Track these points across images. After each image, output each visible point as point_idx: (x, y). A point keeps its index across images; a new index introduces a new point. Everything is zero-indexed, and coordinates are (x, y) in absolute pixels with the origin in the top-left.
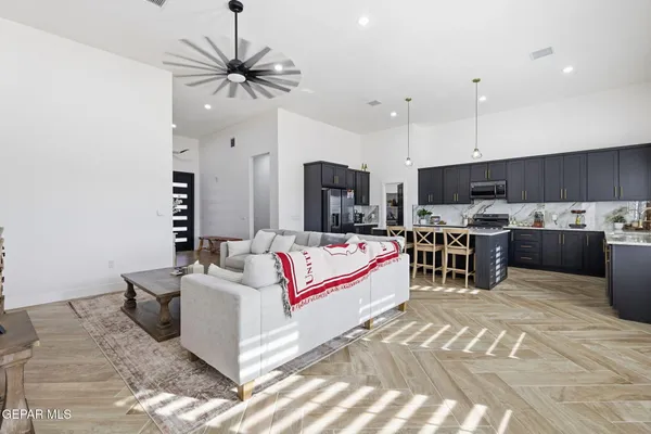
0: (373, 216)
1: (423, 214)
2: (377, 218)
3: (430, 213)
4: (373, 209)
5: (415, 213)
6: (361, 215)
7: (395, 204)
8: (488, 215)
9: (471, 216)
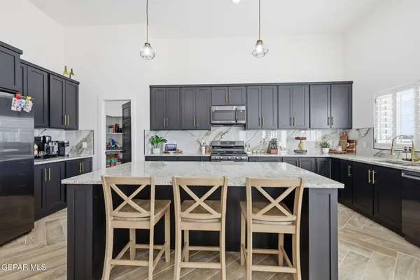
0: (85, 145)
1: (156, 141)
2: (92, 147)
3: (165, 141)
4: (84, 135)
5: (147, 140)
6: (62, 145)
7: (118, 130)
8: (225, 142)
9: (208, 144)
